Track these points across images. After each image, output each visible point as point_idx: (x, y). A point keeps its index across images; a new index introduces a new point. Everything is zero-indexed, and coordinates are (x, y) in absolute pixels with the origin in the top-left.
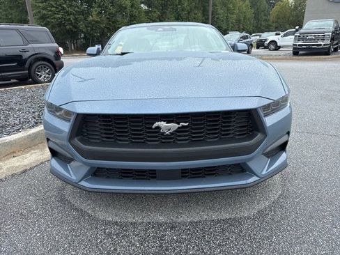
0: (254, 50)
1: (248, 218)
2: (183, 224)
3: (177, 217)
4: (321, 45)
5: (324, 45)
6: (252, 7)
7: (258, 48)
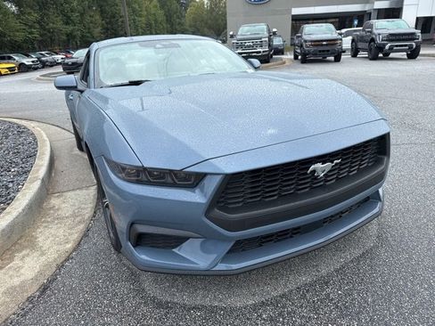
4: (260, 52)
5: (263, 51)
6: (162, 7)
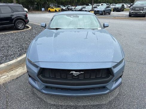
0: (112, 13)
1: (105, 104)
2: (80, 106)
3: (78, 103)
4: (142, 13)
5: (143, 13)
7: (114, 11)
